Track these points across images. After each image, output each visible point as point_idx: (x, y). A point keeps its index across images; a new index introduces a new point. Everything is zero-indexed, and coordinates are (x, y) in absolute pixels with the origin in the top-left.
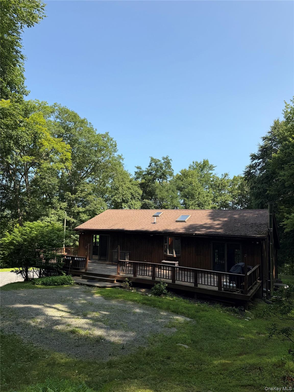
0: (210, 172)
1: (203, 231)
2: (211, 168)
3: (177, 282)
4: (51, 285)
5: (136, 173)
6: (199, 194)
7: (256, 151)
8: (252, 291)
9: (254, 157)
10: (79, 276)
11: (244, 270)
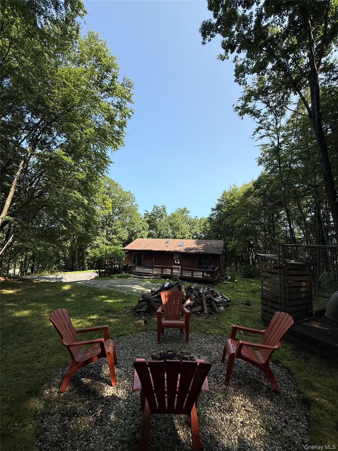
0: (188, 214)
1: (194, 251)
2: (188, 212)
3: (183, 275)
5: (145, 214)
6: (182, 228)
7: (214, 207)
8: (217, 278)
9: (213, 210)
10: (132, 274)
11: (213, 269)
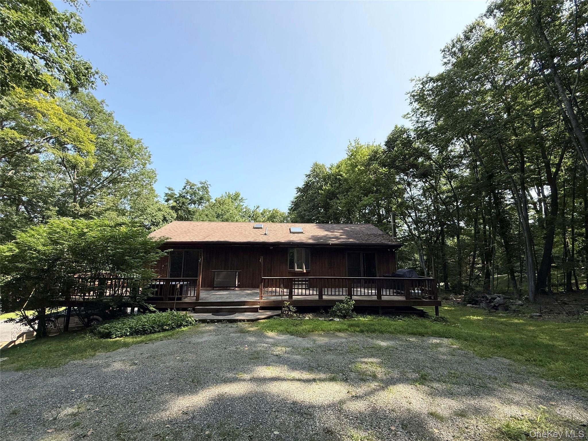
0: (242, 204)
2: (242, 200)
3: (354, 298)
4: (155, 332)
5: (167, 194)
